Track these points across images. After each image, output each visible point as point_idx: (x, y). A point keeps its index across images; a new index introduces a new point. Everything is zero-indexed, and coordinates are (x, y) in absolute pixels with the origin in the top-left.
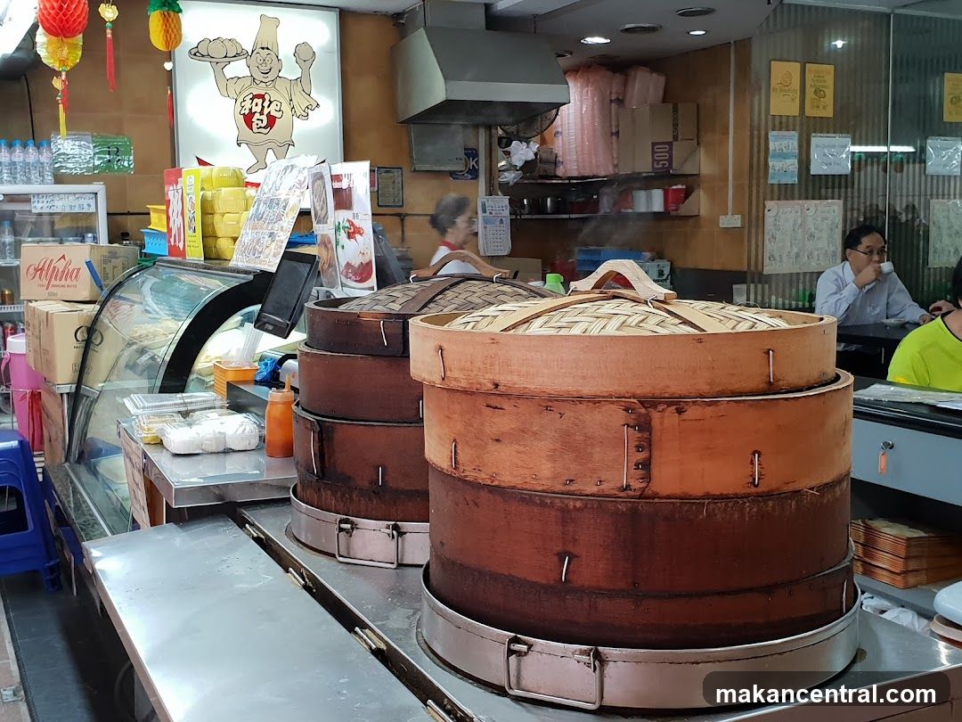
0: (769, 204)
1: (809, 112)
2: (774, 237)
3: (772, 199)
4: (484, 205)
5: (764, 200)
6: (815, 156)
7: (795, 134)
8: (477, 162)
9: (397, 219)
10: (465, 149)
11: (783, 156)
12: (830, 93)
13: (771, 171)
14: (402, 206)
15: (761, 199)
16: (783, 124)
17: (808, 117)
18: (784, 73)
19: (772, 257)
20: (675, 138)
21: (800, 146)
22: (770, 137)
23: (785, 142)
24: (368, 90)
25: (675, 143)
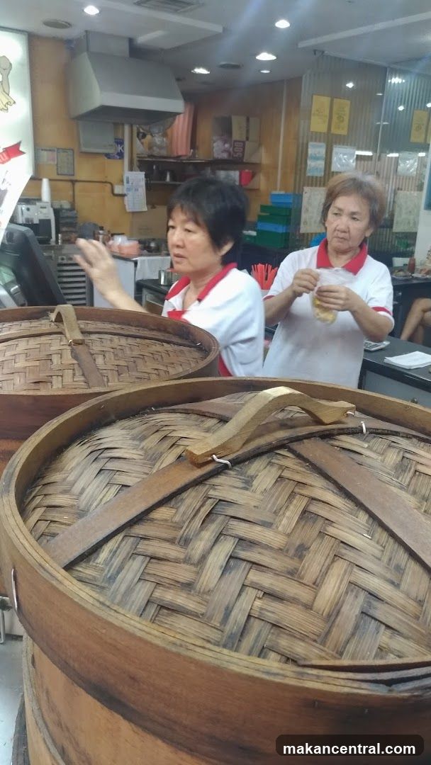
0: (306, 189)
1: (334, 131)
2: (307, 210)
3: (308, 186)
4: (128, 179)
5: (304, 186)
6: (334, 159)
7: (324, 145)
8: (123, 148)
9: (70, 184)
10: (115, 139)
11: (316, 158)
12: (346, 118)
13: (308, 168)
14: (73, 175)
15: (302, 185)
16: (317, 137)
17: (333, 134)
18: (321, 103)
19: (306, 223)
20: (247, 139)
21: (327, 152)
22: (309, 147)
23: (318, 150)
24: (50, 94)
25: (247, 143)
